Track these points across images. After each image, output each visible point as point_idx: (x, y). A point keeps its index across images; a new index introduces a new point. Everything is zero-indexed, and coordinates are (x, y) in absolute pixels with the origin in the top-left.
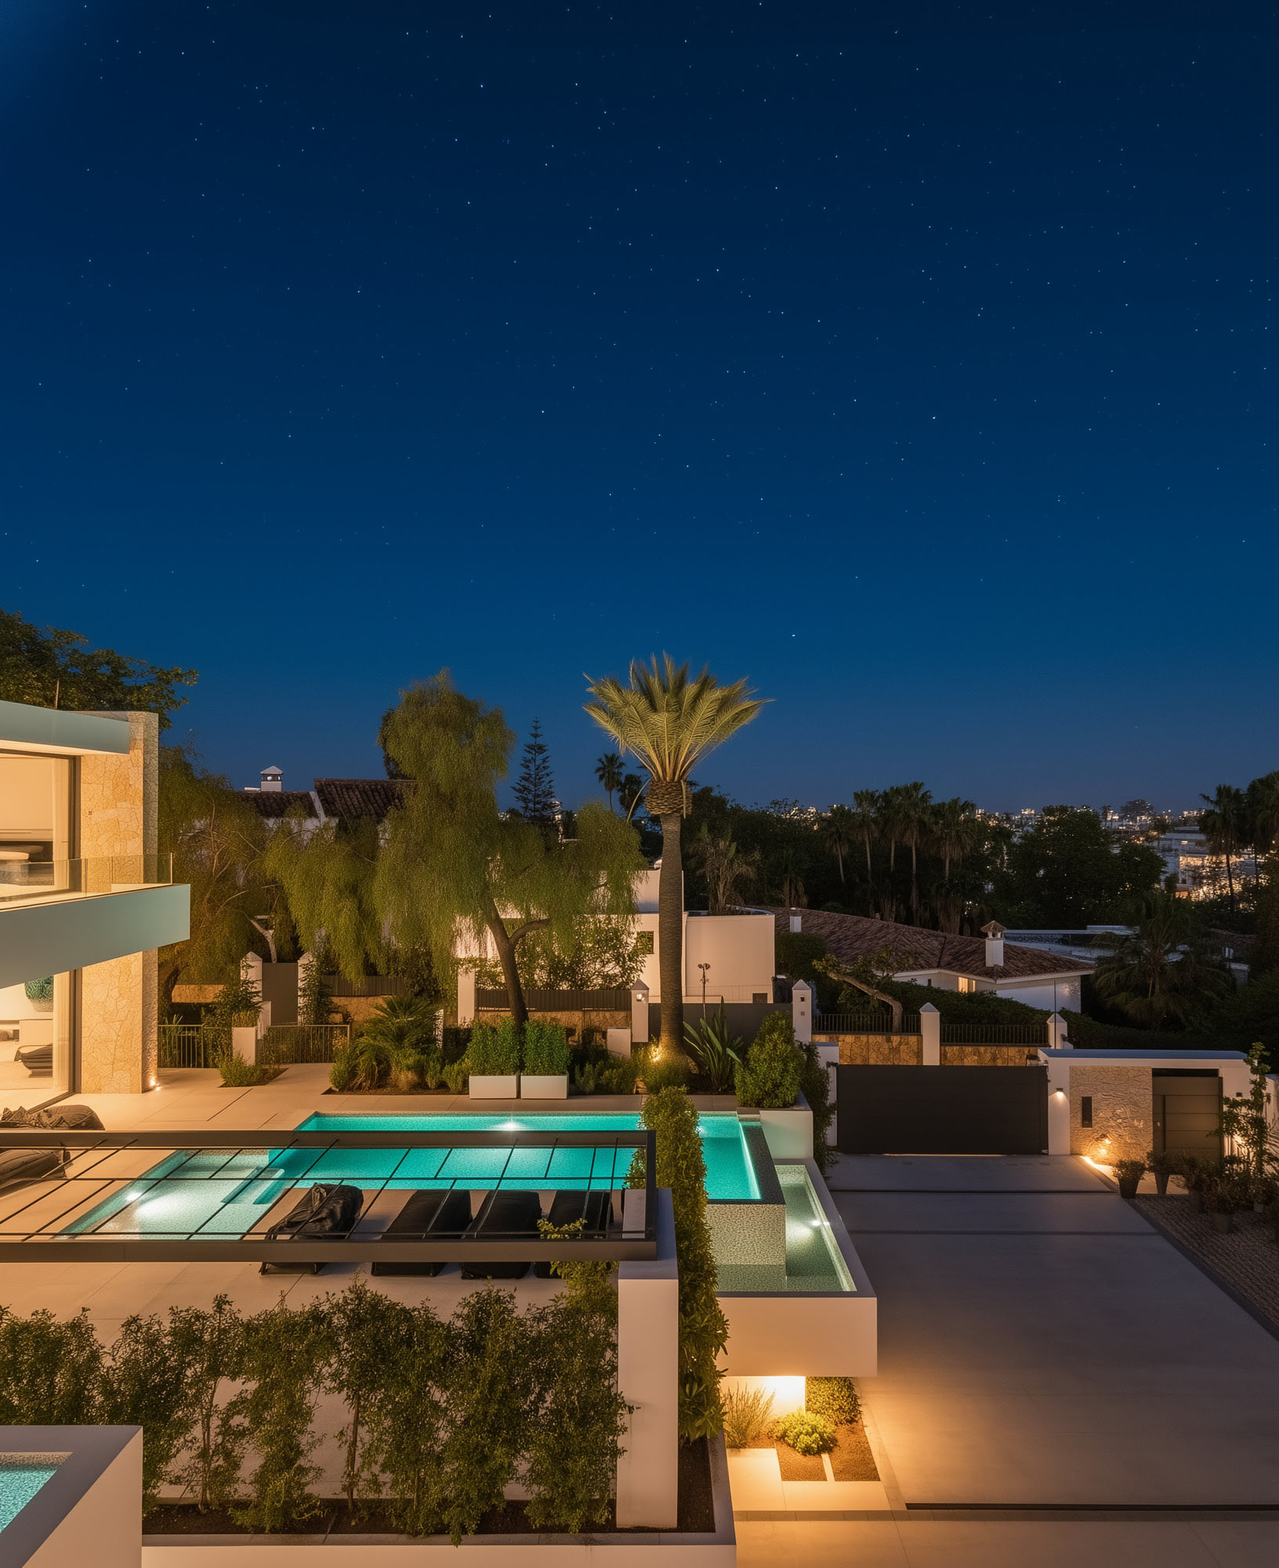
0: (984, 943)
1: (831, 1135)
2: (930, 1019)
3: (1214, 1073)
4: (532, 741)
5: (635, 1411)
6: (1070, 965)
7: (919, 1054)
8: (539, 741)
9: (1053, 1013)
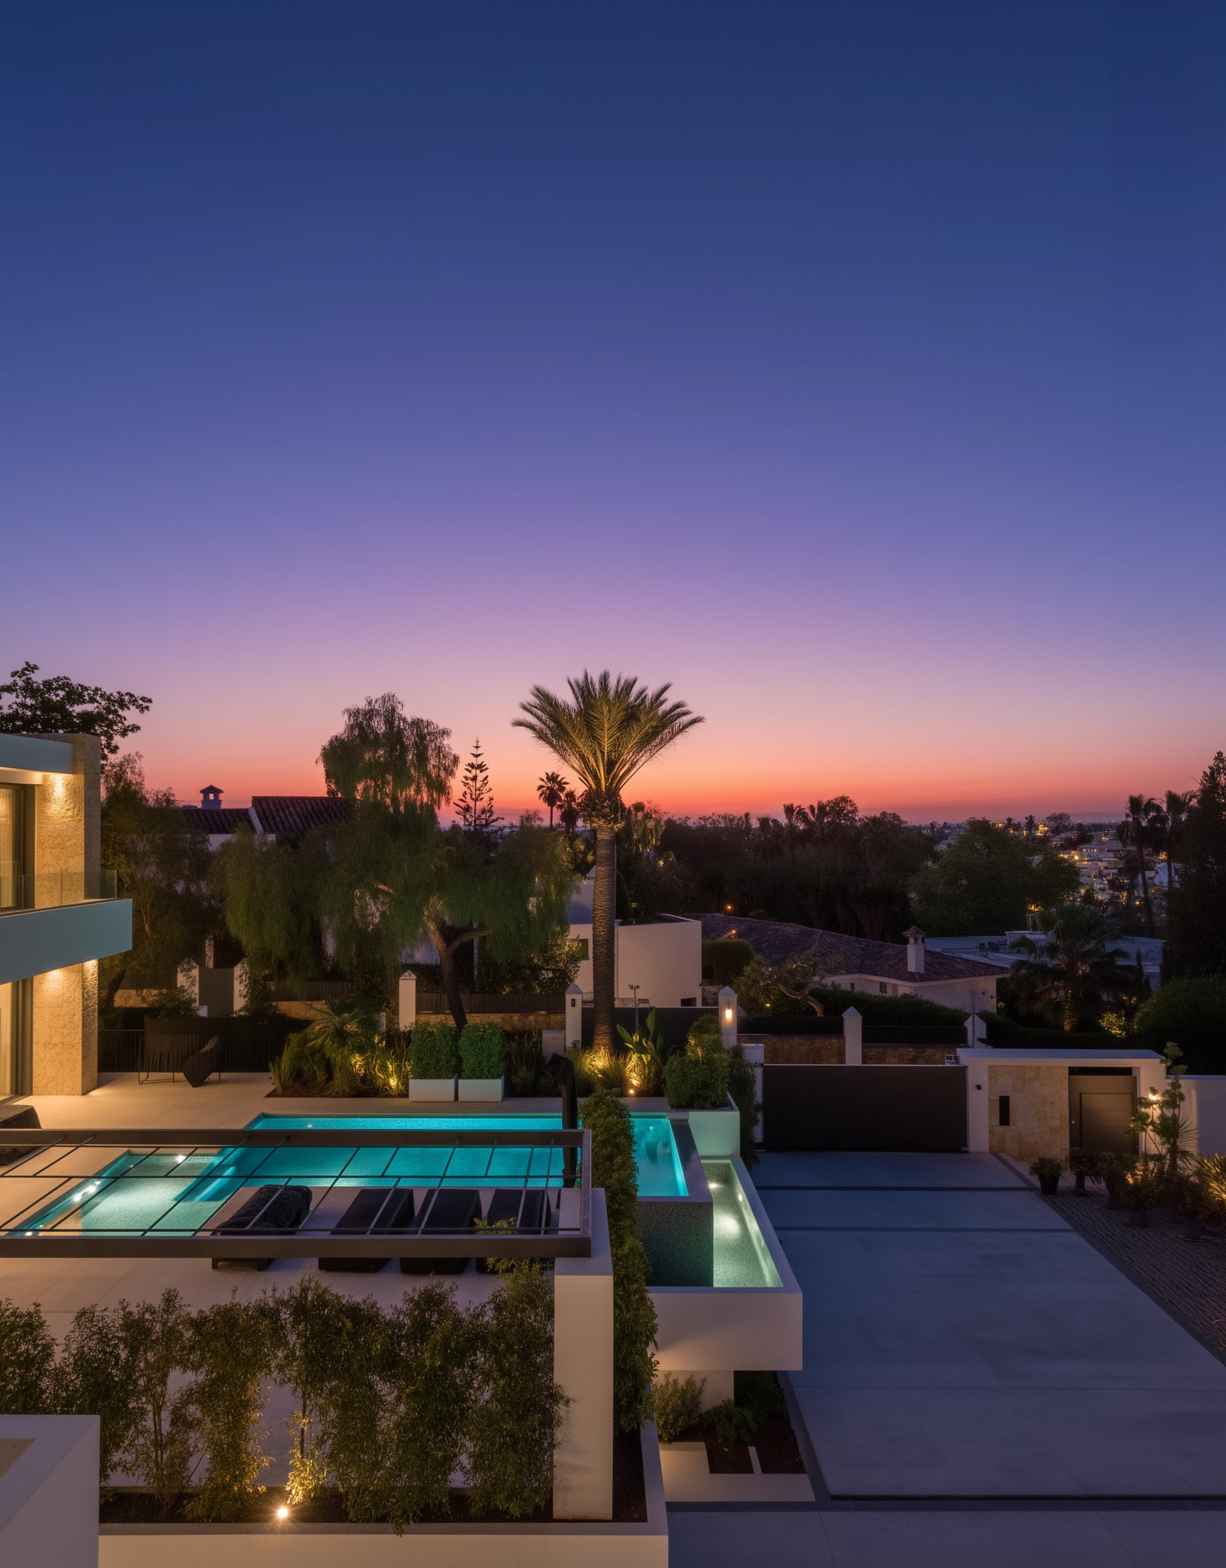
0: (906, 949)
1: (758, 1133)
2: (853, 1022)
3: (1127, 1071)
4: (473, 760)
5: (571, 1404)
6: (987, 969)
7: (841, 1055)
8: (479, 760)
9: (970, 1015)
